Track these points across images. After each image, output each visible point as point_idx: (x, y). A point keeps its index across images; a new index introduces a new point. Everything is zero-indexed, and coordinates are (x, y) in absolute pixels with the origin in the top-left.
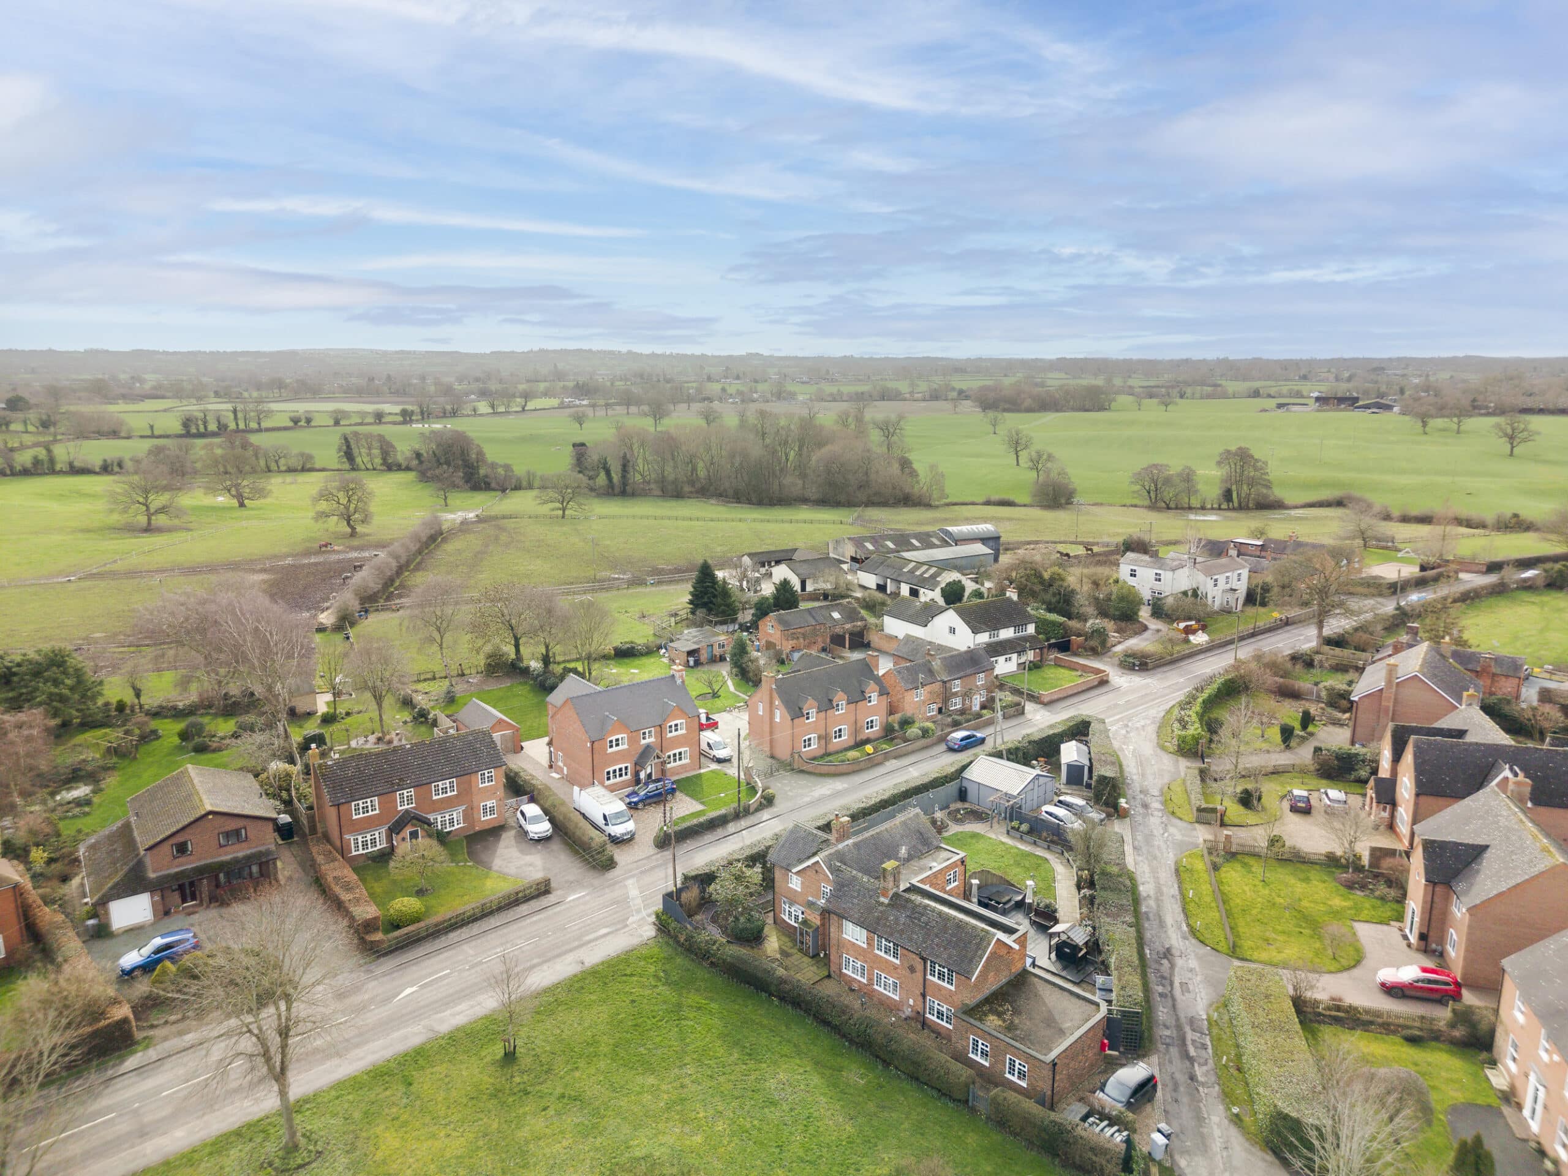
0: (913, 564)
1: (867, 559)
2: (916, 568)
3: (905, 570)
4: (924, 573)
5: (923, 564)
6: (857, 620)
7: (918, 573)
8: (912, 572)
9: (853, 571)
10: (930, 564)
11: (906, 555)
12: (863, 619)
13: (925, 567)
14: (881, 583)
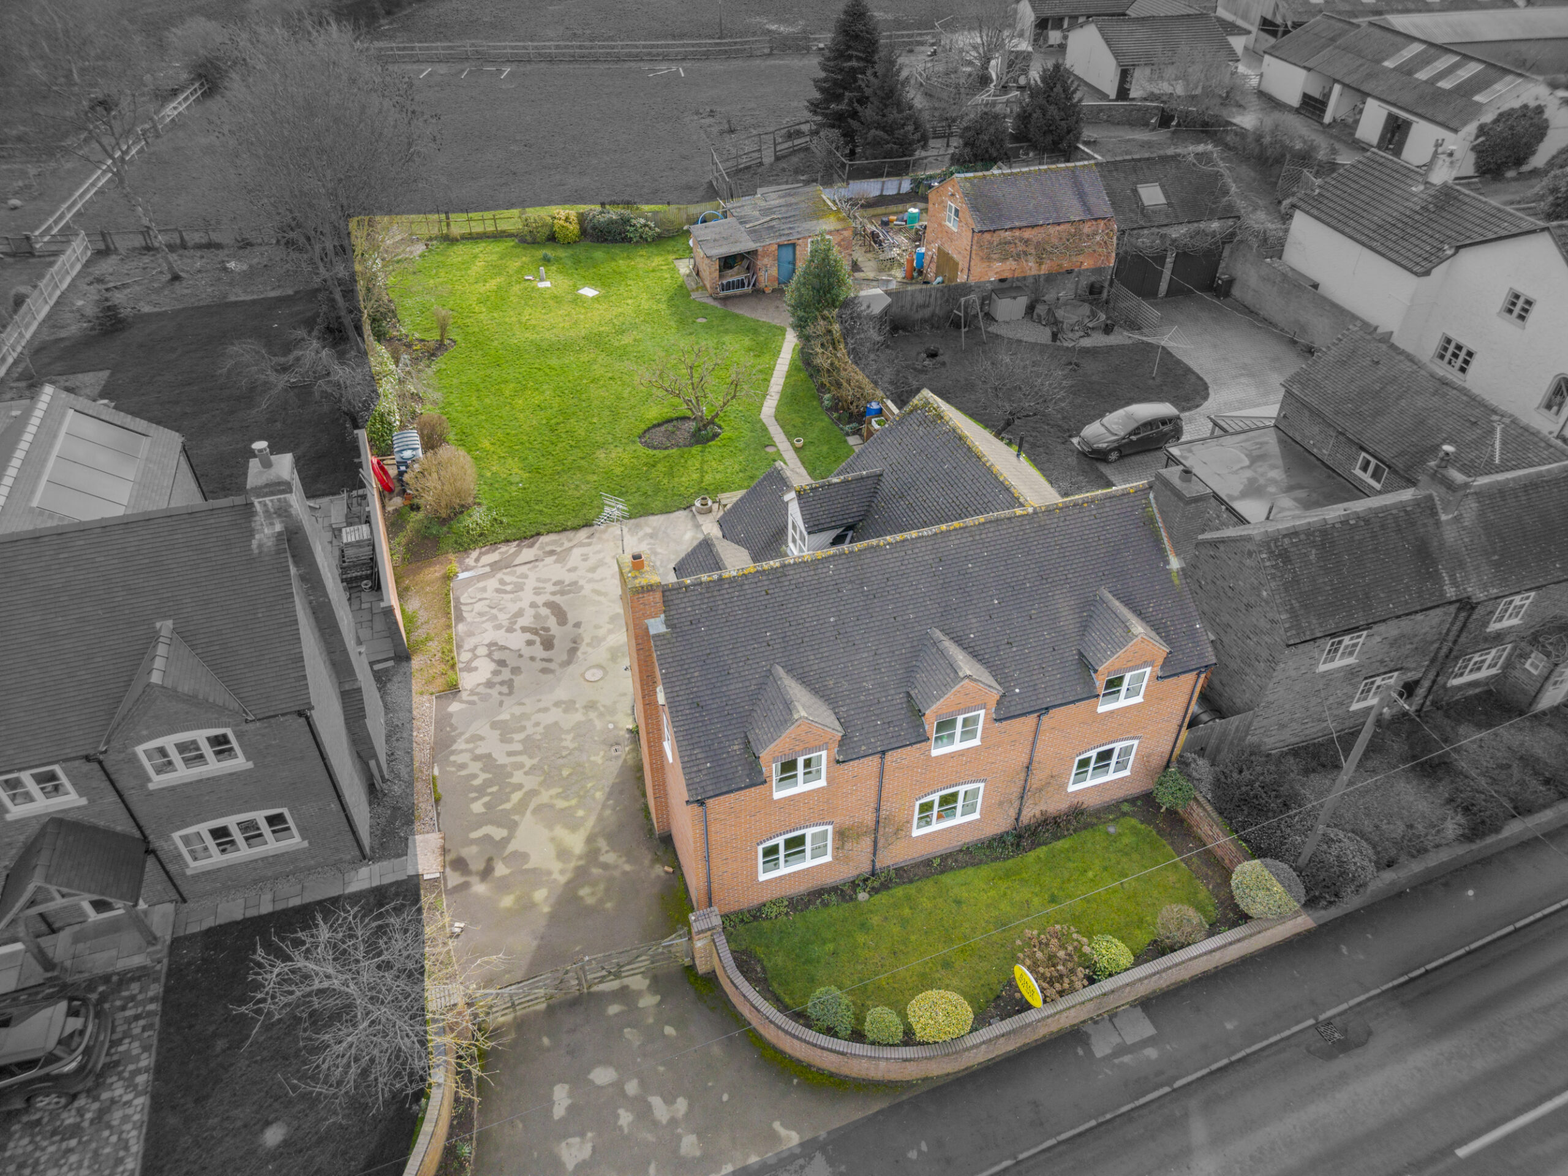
0: (1416, 48)
1: (1296, 25)
2: (1421, 61)
3: (1389, 64)
4: (1442, 75)
5: (1445, 49)
6: (1212, 215)
7: (1422, 75)
8: (1407, 70)
9: (1255, 55)
10: (1463, 51)
11: (1399, 21)
12: (1230, 213)
13: (1446, 61)
14: (1316, 93)
